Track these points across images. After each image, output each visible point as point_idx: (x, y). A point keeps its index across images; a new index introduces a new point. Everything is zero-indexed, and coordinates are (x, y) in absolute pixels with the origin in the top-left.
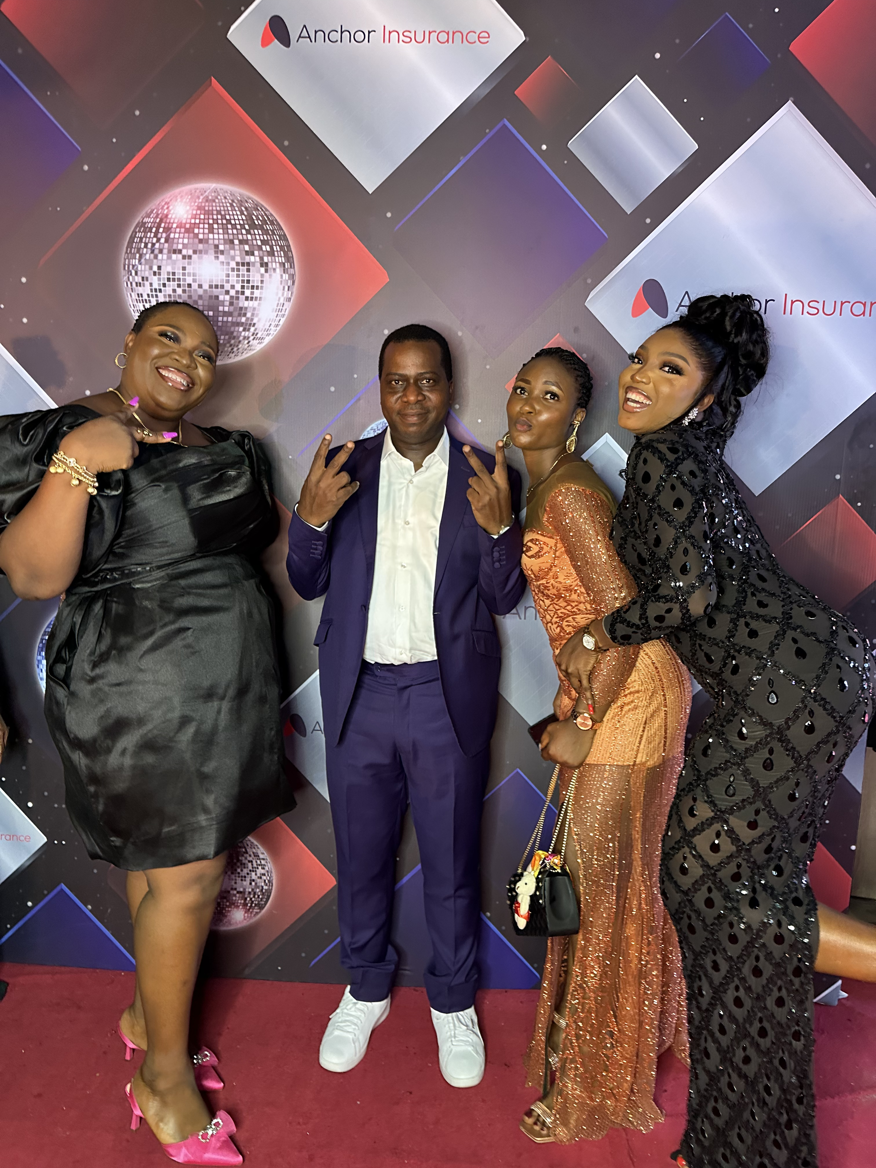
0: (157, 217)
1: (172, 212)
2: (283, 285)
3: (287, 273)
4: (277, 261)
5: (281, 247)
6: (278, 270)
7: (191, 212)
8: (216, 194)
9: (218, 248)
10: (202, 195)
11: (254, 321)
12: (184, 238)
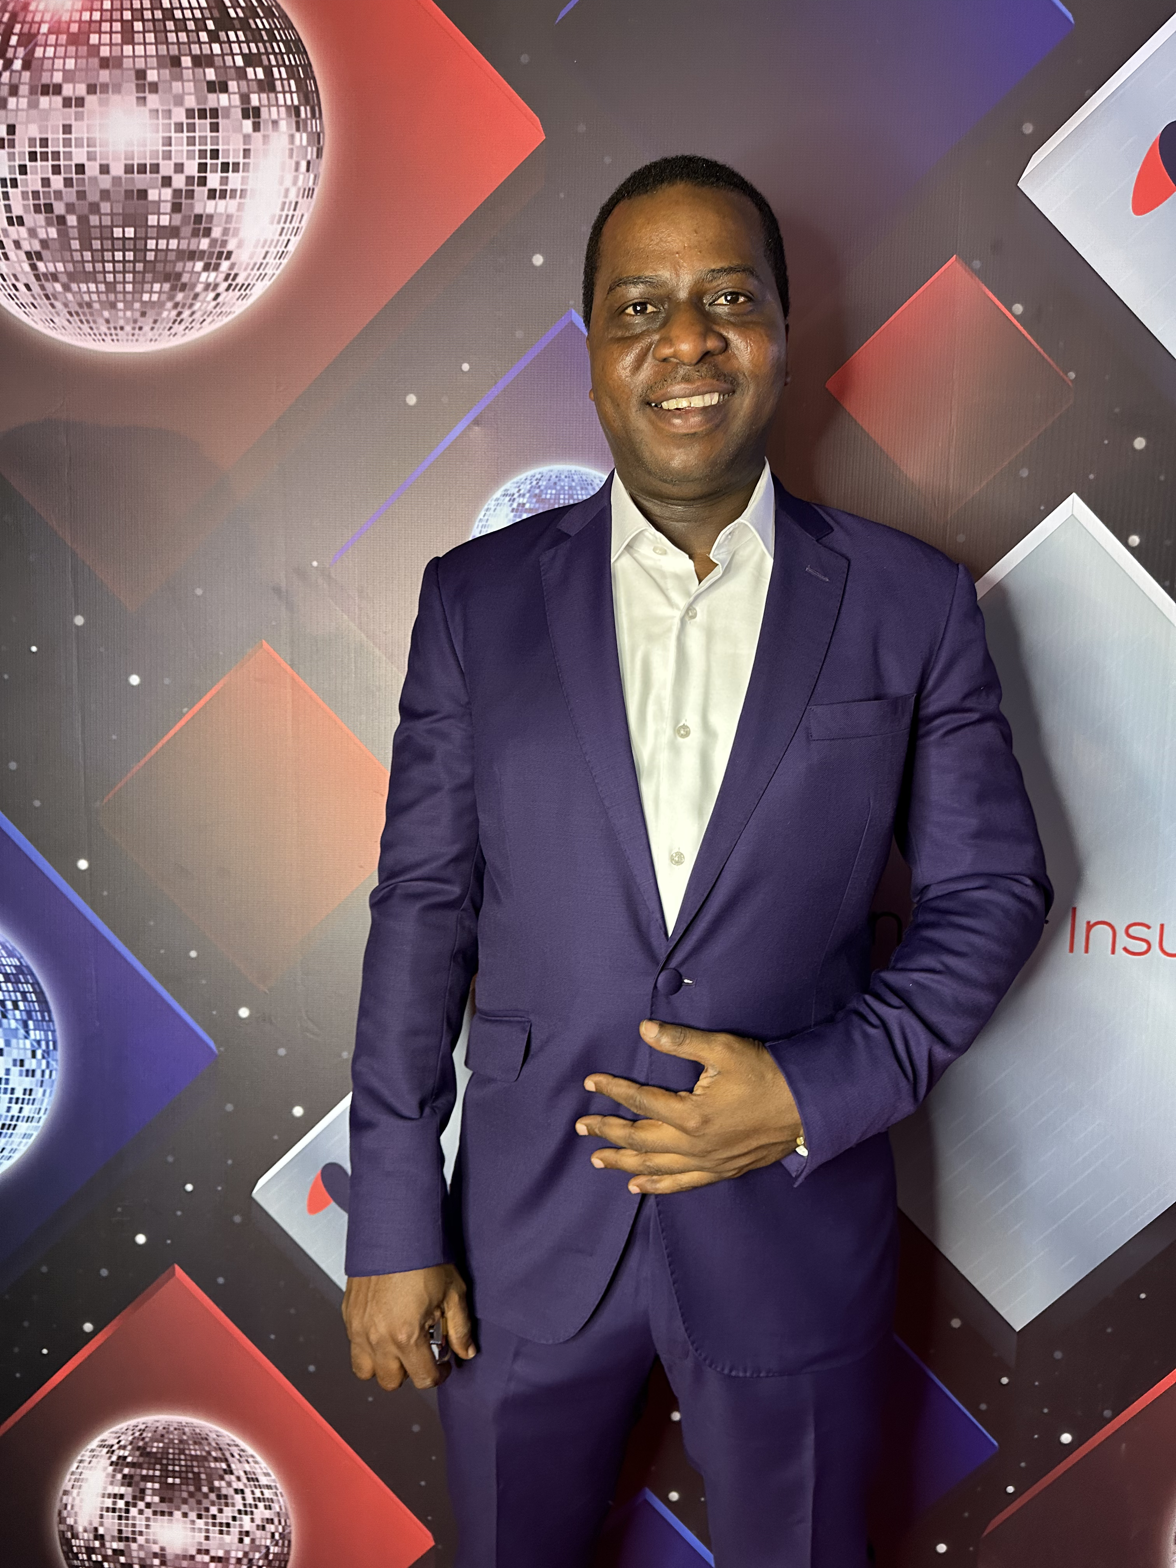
2: (295, 158)
3: (305, 130)
4: (281, 102)
5: (289, 68)
6: (283, 124)
9: (145, 78)
11: (230, 247)
12: (65, 57)
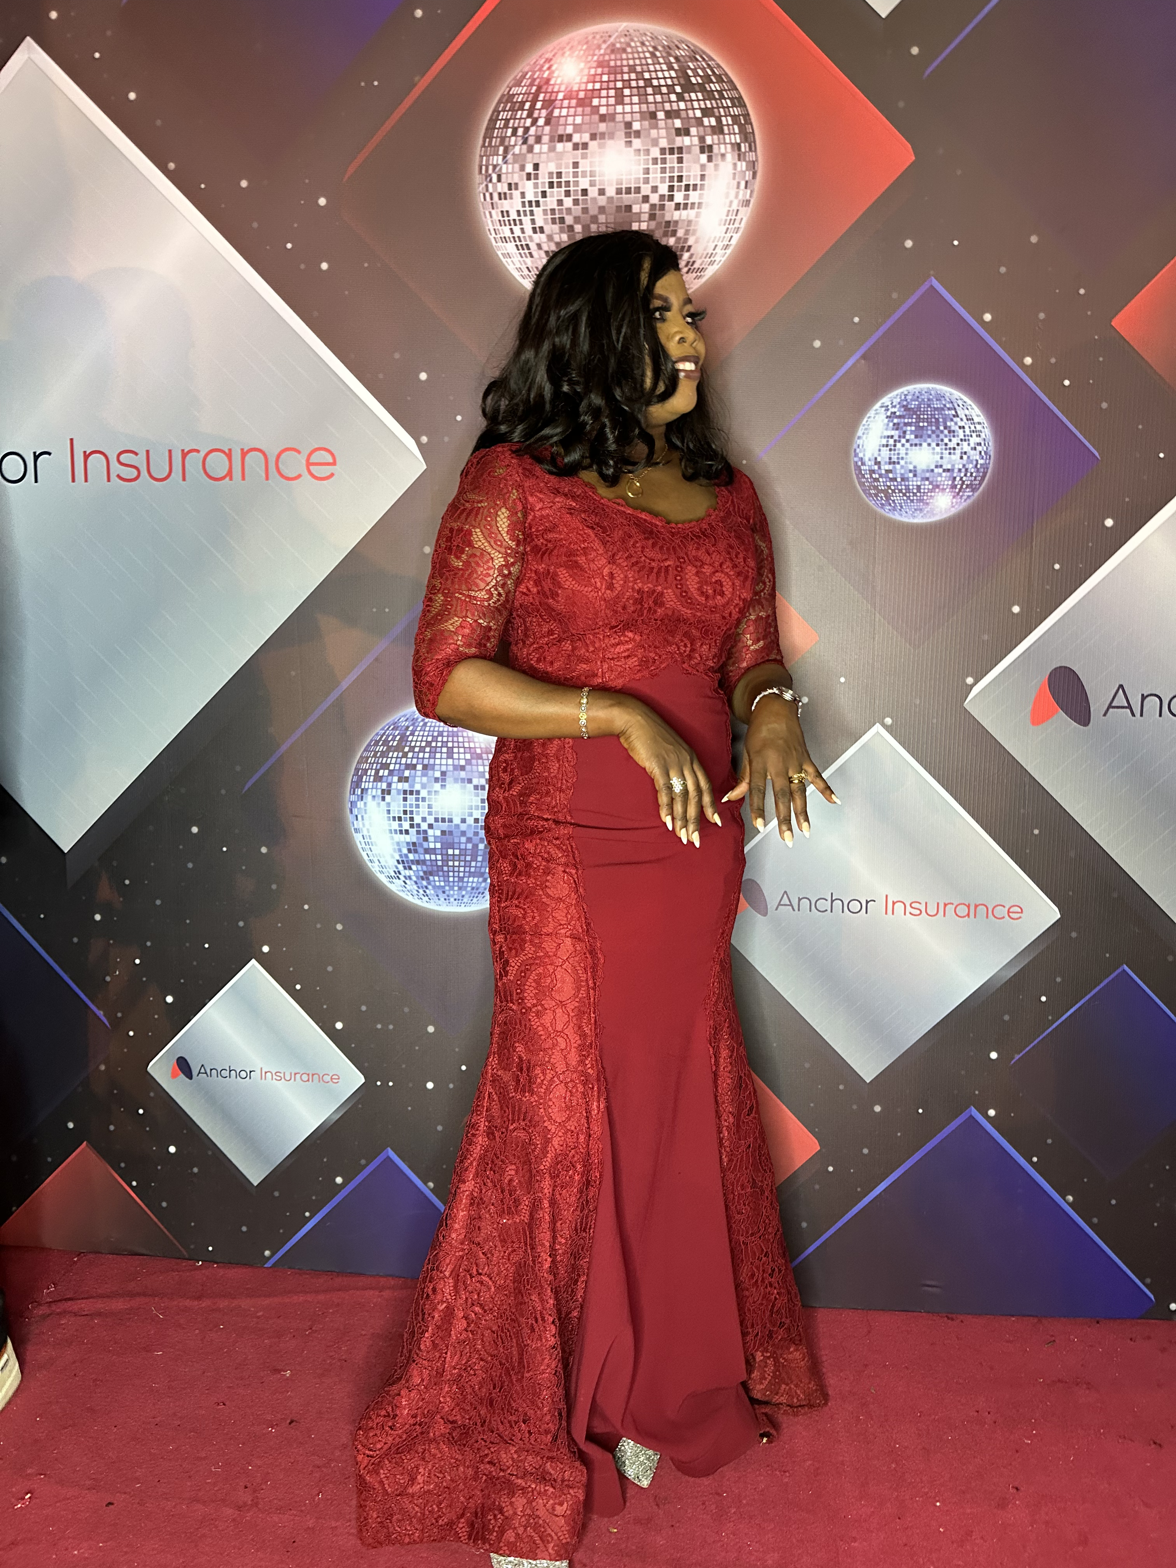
0: (532, 85)
1: (555, 75)
3: (745, 160)
4: (728, 141)
5: (735, 117)
6: (729, 157)
7: (586, 72)
8: (627, 39)
9: (631, 128)
10: (605, 42)
11: (690, 243)
12: (575, 116)
